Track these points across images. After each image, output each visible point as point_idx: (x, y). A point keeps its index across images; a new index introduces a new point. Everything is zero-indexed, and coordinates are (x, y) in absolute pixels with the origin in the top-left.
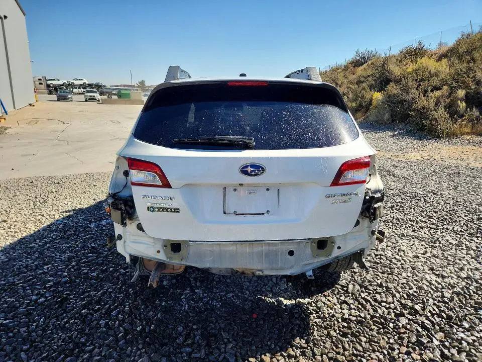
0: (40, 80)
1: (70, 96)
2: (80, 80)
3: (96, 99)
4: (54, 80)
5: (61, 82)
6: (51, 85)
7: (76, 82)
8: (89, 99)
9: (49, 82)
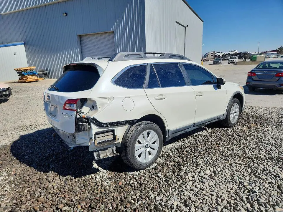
0: (212, 53)
1: (220, 61)
2: (233, 51)
3: (234, 62)
4: (219, 53)
5: (222, 54)
6: (217, 56)
7: (231, 53)
8: (231, 62)
9: (216, 54)
